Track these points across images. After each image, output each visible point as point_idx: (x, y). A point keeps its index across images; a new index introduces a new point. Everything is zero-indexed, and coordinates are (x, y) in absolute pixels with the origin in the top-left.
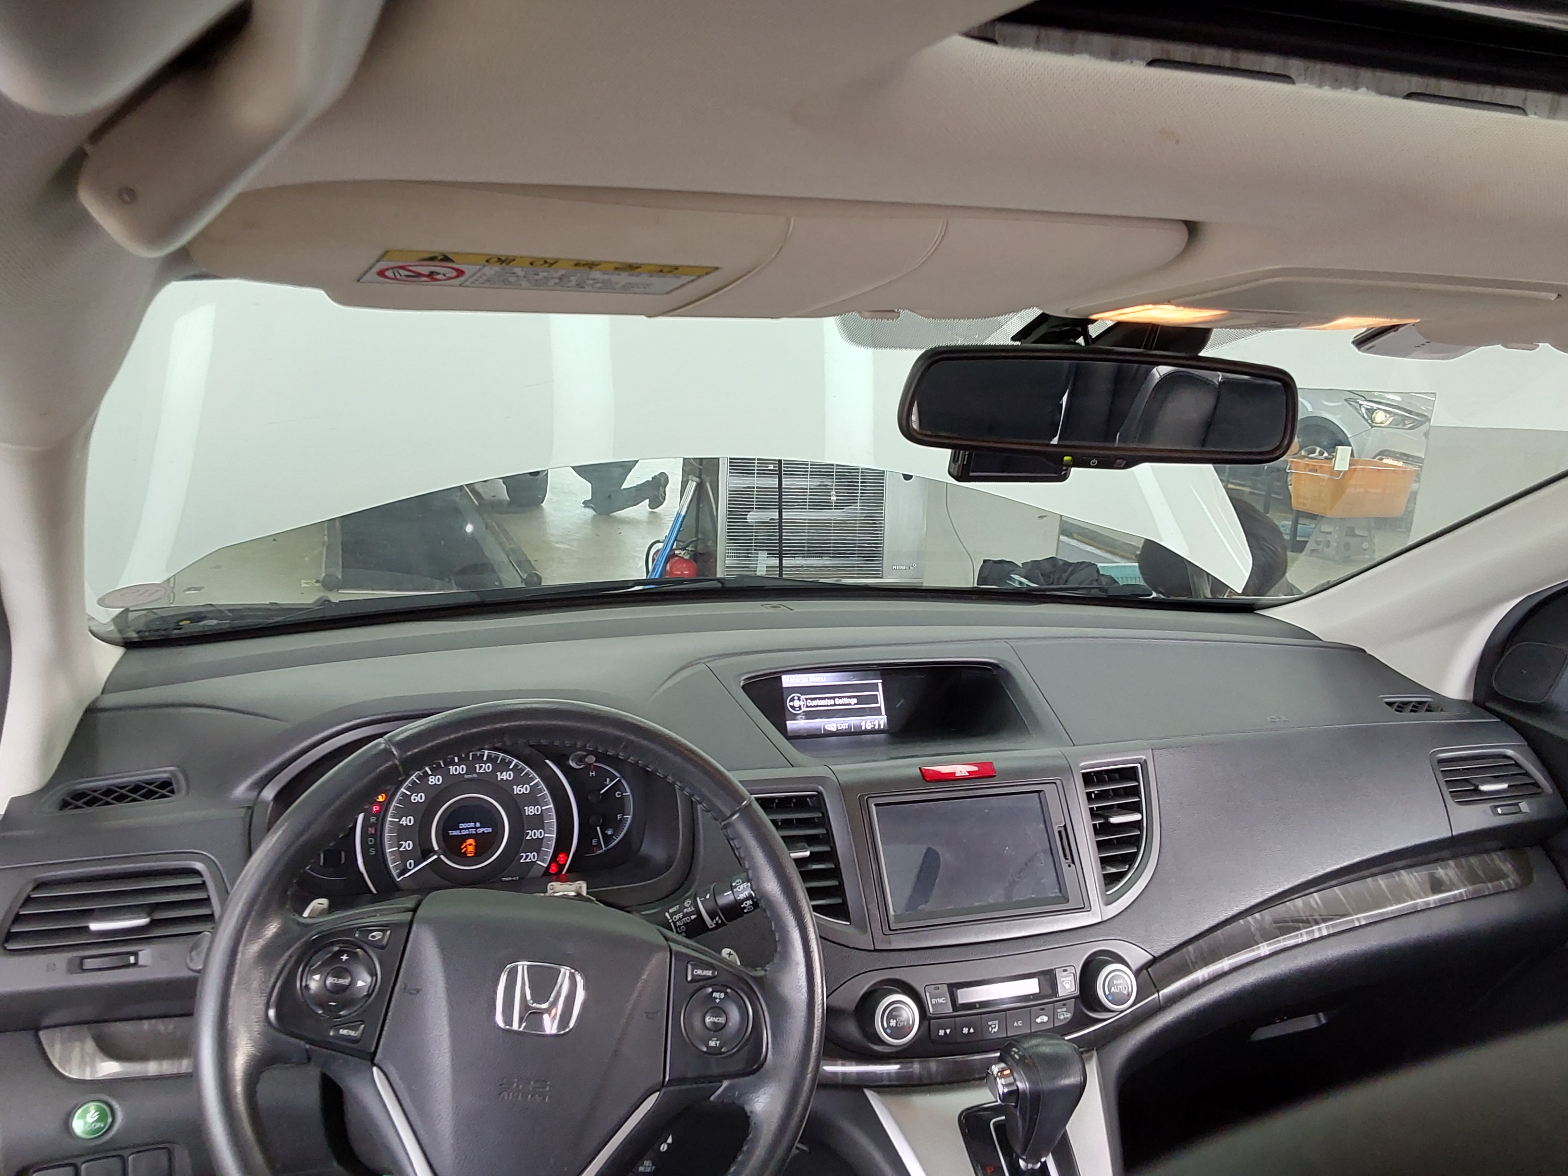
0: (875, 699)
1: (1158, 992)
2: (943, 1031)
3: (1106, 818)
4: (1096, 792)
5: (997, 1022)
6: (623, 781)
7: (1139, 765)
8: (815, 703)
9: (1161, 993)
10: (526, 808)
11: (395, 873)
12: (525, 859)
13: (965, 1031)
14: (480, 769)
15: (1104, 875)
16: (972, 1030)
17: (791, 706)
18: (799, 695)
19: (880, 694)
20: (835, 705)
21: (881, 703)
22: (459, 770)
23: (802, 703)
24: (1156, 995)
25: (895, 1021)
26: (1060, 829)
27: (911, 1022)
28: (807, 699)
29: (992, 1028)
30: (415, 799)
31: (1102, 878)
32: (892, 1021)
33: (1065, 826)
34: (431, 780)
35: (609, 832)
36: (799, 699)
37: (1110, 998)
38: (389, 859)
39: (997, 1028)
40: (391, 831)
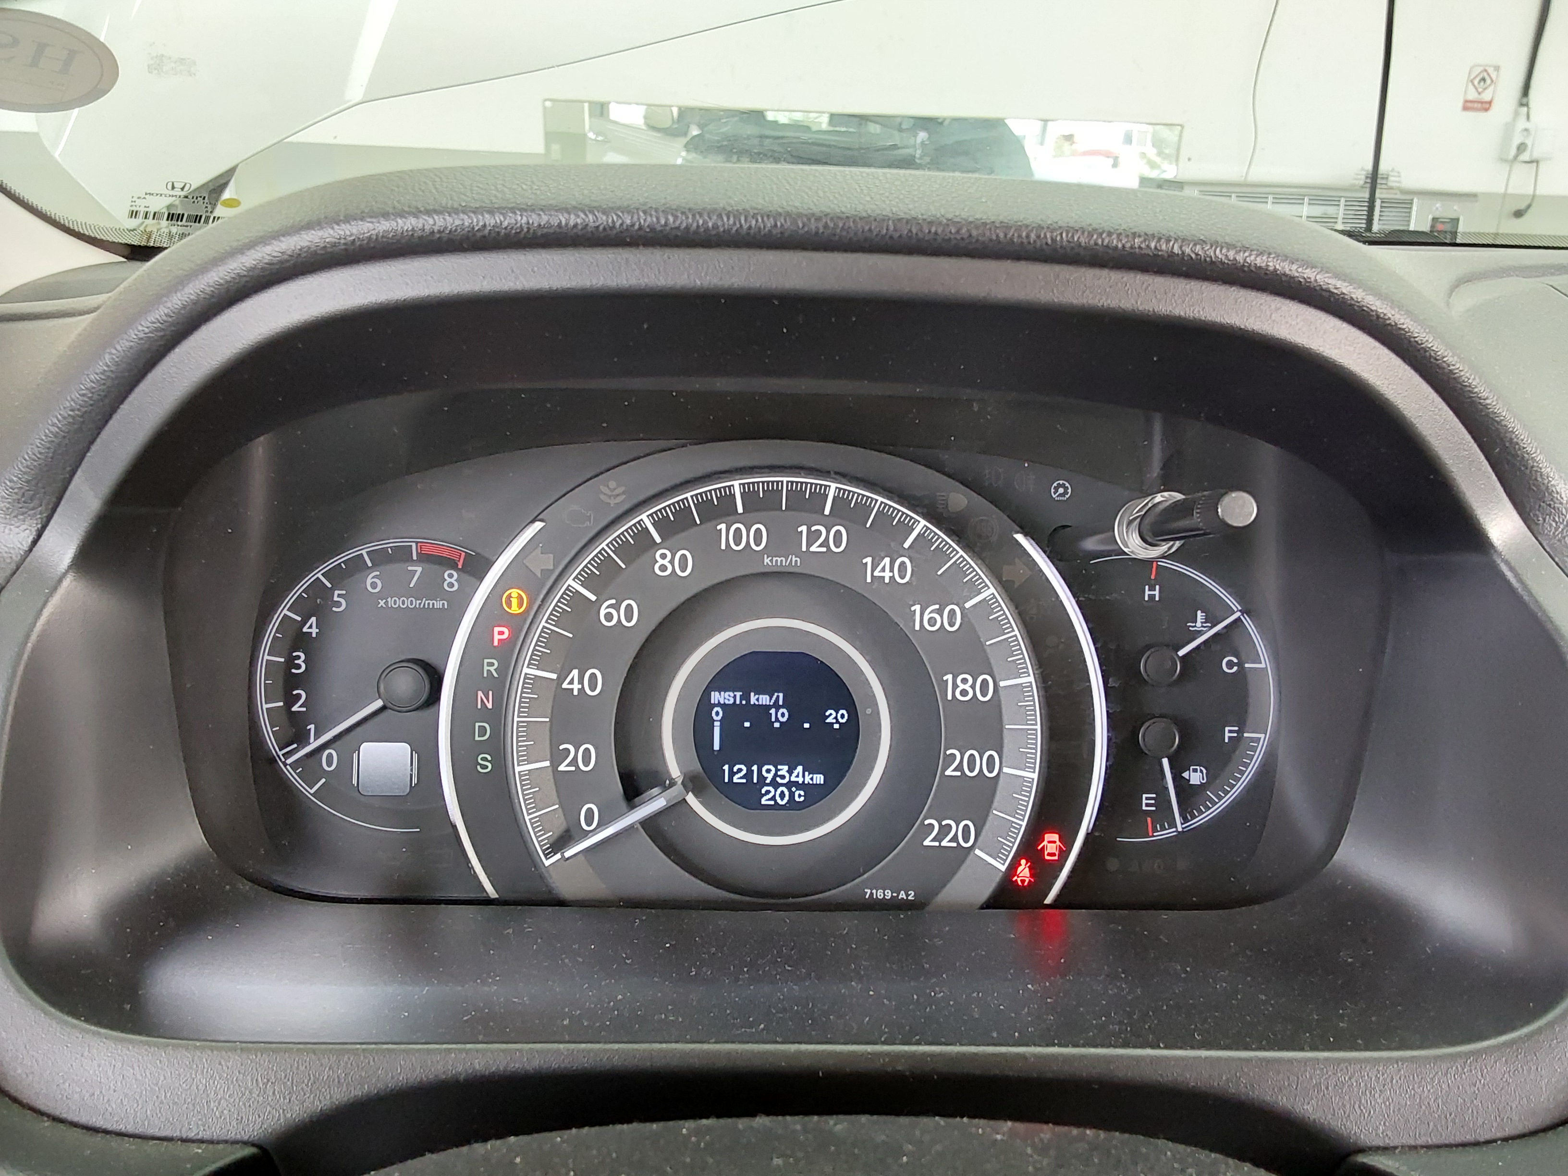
6: (1247, 622)
10: (949, 677)
11: (538, 841)
12: (939, 838)
14: (809, 544)
22: (748, 536)
30: (609, 617)
34: (661, 562)
35: (1195, 777)
38: (522, 794)
40: (531, 708)
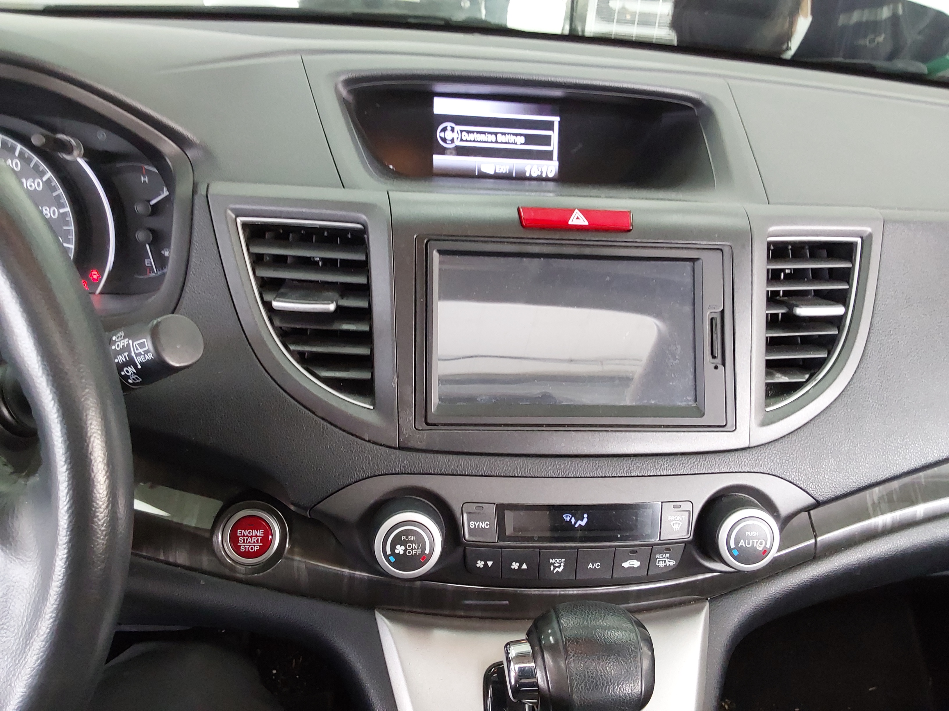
0: (546, 140)
1: (816, 537)
2: (483, 563)
3: (791, 307)
4: (787, 271)
5: (563, 560)
7: (859, 240)
8: (471, 137)
9: (819, 539)
13: (515, 566)
15: (767, 385)
16: (524, 566)
17: (441, 138)
18: (453, 125)
19: (555, 135)
20: (496, 142)
21: (554, 147)
23: (455, 135)
24: (813, 541)
25: (403, 548)
26: (714, 315)
27: (427, 552)
28: (462, 131)
29: (555, 567)
31: (763, 388)
32: (398, 547)
33: (722, 312)
36: (453, 130)
37: (736, 553)
39: (562, 568)
